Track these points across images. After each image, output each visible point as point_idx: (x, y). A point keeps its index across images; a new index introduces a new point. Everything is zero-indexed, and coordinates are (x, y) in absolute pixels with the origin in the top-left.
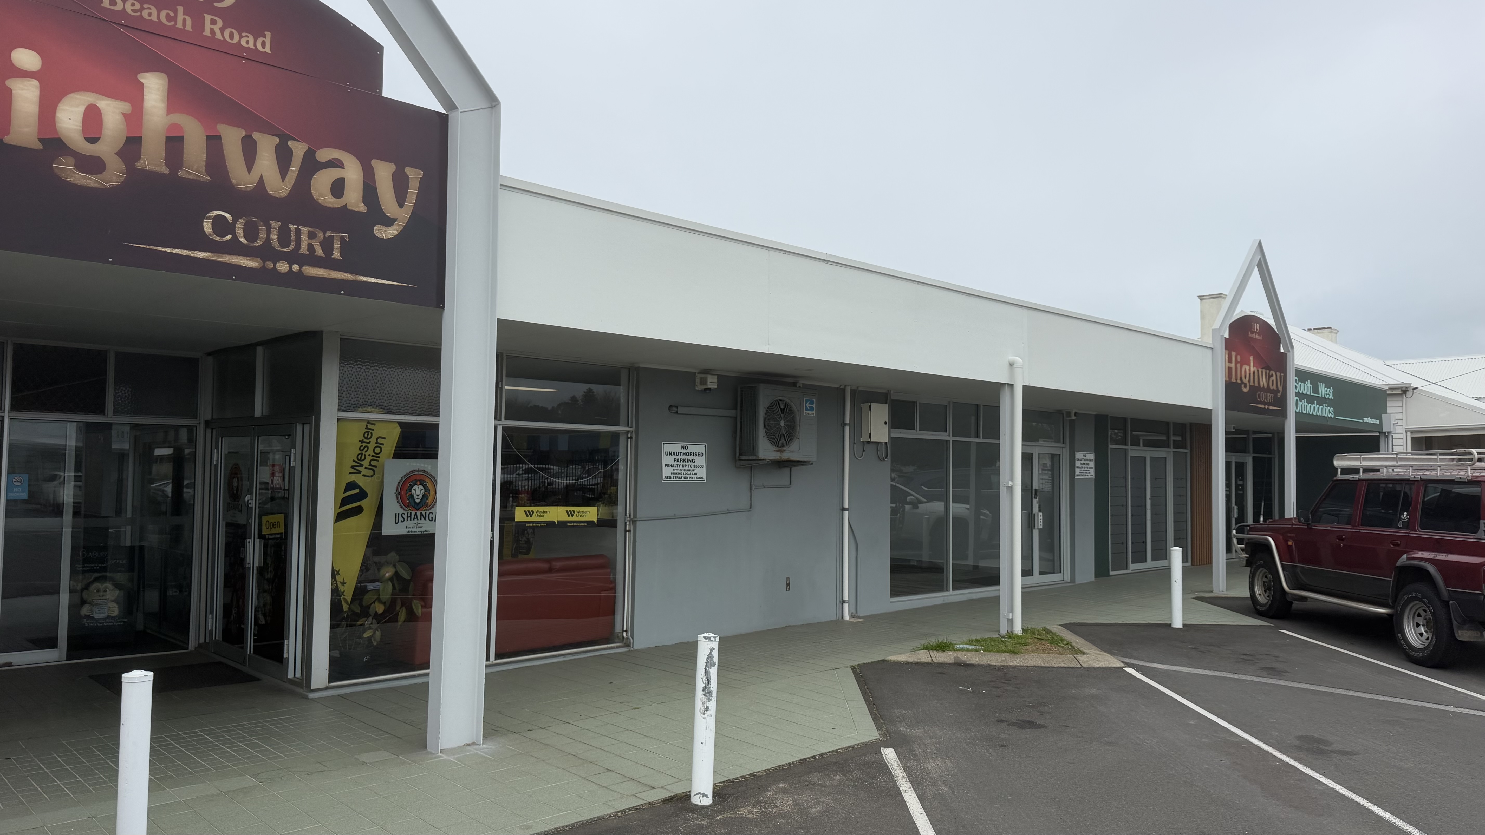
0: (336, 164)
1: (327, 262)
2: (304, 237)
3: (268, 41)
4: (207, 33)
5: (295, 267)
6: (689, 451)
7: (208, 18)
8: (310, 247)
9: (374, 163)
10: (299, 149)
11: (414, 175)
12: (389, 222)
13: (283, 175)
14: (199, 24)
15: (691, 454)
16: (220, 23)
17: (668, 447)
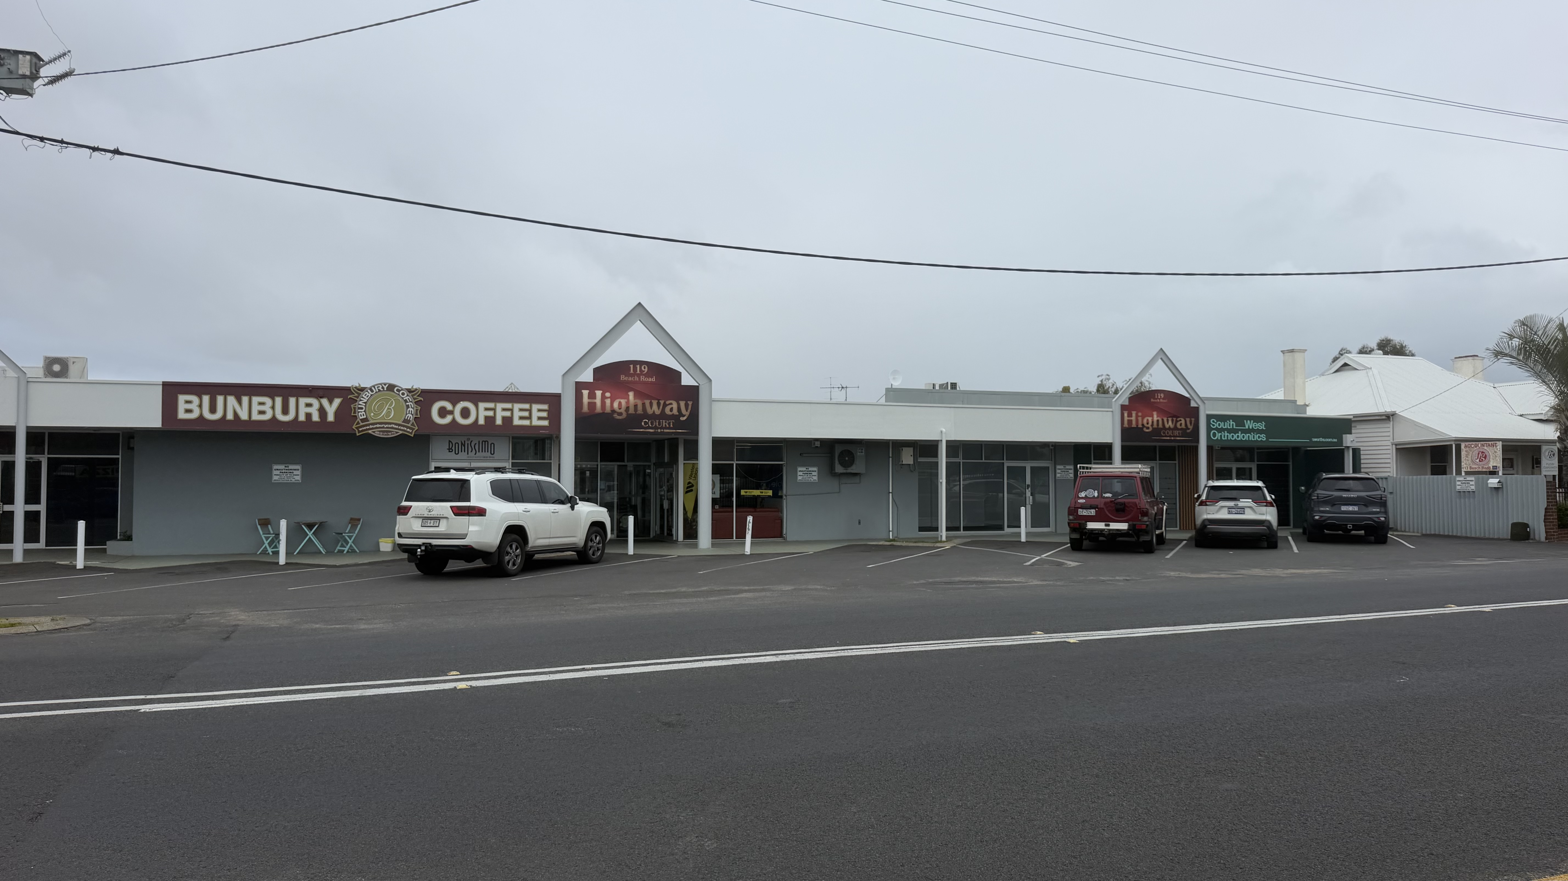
0: (671, 404)
1: (669, 428)
2: (664, 423)
3: (654, 378)
4: (641, 380)
5: (662, 430)
6: (809, 470)
7: (641, 377)
8: (665, 425)
9: (680, 402)
10: (662, 402)
11: (690, 403)
12: (684, 416)
13: (659, 409)
14: (640, 379)
15: (810, 471)
16: (644, 377)
17: (799, 469)
